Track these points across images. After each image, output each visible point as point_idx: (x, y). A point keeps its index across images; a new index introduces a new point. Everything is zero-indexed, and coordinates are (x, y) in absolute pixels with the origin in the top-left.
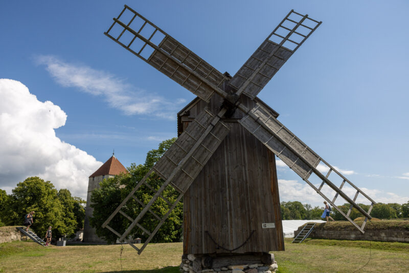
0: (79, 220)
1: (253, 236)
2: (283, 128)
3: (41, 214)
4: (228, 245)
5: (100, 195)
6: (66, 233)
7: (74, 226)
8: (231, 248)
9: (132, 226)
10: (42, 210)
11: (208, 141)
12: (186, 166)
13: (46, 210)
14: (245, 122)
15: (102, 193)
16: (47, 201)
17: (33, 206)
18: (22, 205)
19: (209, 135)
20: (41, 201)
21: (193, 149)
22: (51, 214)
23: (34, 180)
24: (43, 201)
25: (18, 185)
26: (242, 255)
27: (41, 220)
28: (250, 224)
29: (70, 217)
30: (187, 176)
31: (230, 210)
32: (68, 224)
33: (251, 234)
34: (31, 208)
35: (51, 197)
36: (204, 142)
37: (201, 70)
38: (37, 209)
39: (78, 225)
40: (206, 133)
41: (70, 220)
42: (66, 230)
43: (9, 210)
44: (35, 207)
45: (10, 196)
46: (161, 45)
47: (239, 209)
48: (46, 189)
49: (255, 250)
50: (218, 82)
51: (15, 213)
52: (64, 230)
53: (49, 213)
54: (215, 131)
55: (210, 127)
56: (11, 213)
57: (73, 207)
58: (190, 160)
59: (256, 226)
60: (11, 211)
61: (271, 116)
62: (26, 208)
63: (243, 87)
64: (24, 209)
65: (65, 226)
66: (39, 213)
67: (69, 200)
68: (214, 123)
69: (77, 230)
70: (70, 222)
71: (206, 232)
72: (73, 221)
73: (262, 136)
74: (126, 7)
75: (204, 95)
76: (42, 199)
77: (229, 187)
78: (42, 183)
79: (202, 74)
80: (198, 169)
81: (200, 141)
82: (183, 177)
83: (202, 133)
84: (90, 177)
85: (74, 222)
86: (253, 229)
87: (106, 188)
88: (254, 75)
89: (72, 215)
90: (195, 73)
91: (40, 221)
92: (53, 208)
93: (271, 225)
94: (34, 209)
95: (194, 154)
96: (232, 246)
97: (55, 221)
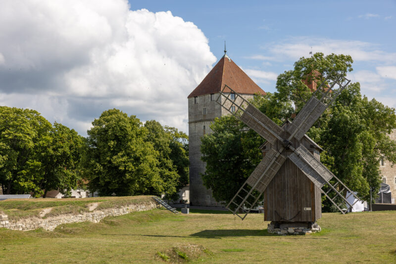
0: (181, 171)
1: (299, 213)
2: (314, 159)
3: (131, 165)
4: (286, 218)
5: (213, 144)
6: (165, 191)
7: (176, 180)
8: (288, 219)
9: (238, 208)
10: (132, 159)
11: (274, 166)
12: (262, 180)
13: (137, 159)
14: (292, 157)
15: (215, 141)
16: (136, 146)
17: (120, 154)
18: (105, 153)
19: (274, 163)
20: (129, 147)
21: (266, 171)
22: (144, 166)
23: (114, 116)
24: (132, 147)
25: (93, 123)
26: (293, 223)
27: (133, 175)
28: (298, 207)
29: (167, 167)
30: (263, 184)
31: (288, 200)
32: (166, 178)
33: (298, 213)
34: (118, 158)
35: (141, 140)
36: (271, 167)
37: (269, 125)
38: (125, 158)
39: (180, 179)
40: (273, 162)
41: (167, 173)
42: (164, 187)
43: (89, 161)
44: (122, 156)
45: (85, 140)
46: (247, 110)
47: (292, 200)
48: (132, 129)
49: (300, 220)
50: (278, 132)
51: (98, 165)
52: (161, 186)
53: (142, 165)
54: (278, 160)
55: (275, 159)
56: (93, 165)
57: (170, 151)
58: (265, 176)
59: (301, 209)
60: (93, 162)
61: (308, 151)
62: (111, 157)
63: (294, 133)
64: (108, 158)
65: (161, 181)
66: (129, 163)
67: (162, 139)
68: (277, 156)
69: (180, 187)
70: (168, 176)
71: (275, 211)
72: (172, 173)
73: (301, 165)
74: (226, 86)
75: (271, 140)
76: (129, 143)
77: (288, 188)
78: (126, 119)
79: (270, 128)
80: (269, 181)
81: (269, 166)
82: (261, 185)
83: (271, 161)
84: (189, 97)
85: (174, 174)
86: (299, 210)
87: (221, 134)
88: (301, 124)
89: (170, 163)
90: (266, 127)
91: (131, 175)
92: (146, 157)
93: (309, 209)
94: (121, 159)
95: (267, 173)
96: (288, 218)
97: (151, 176)
